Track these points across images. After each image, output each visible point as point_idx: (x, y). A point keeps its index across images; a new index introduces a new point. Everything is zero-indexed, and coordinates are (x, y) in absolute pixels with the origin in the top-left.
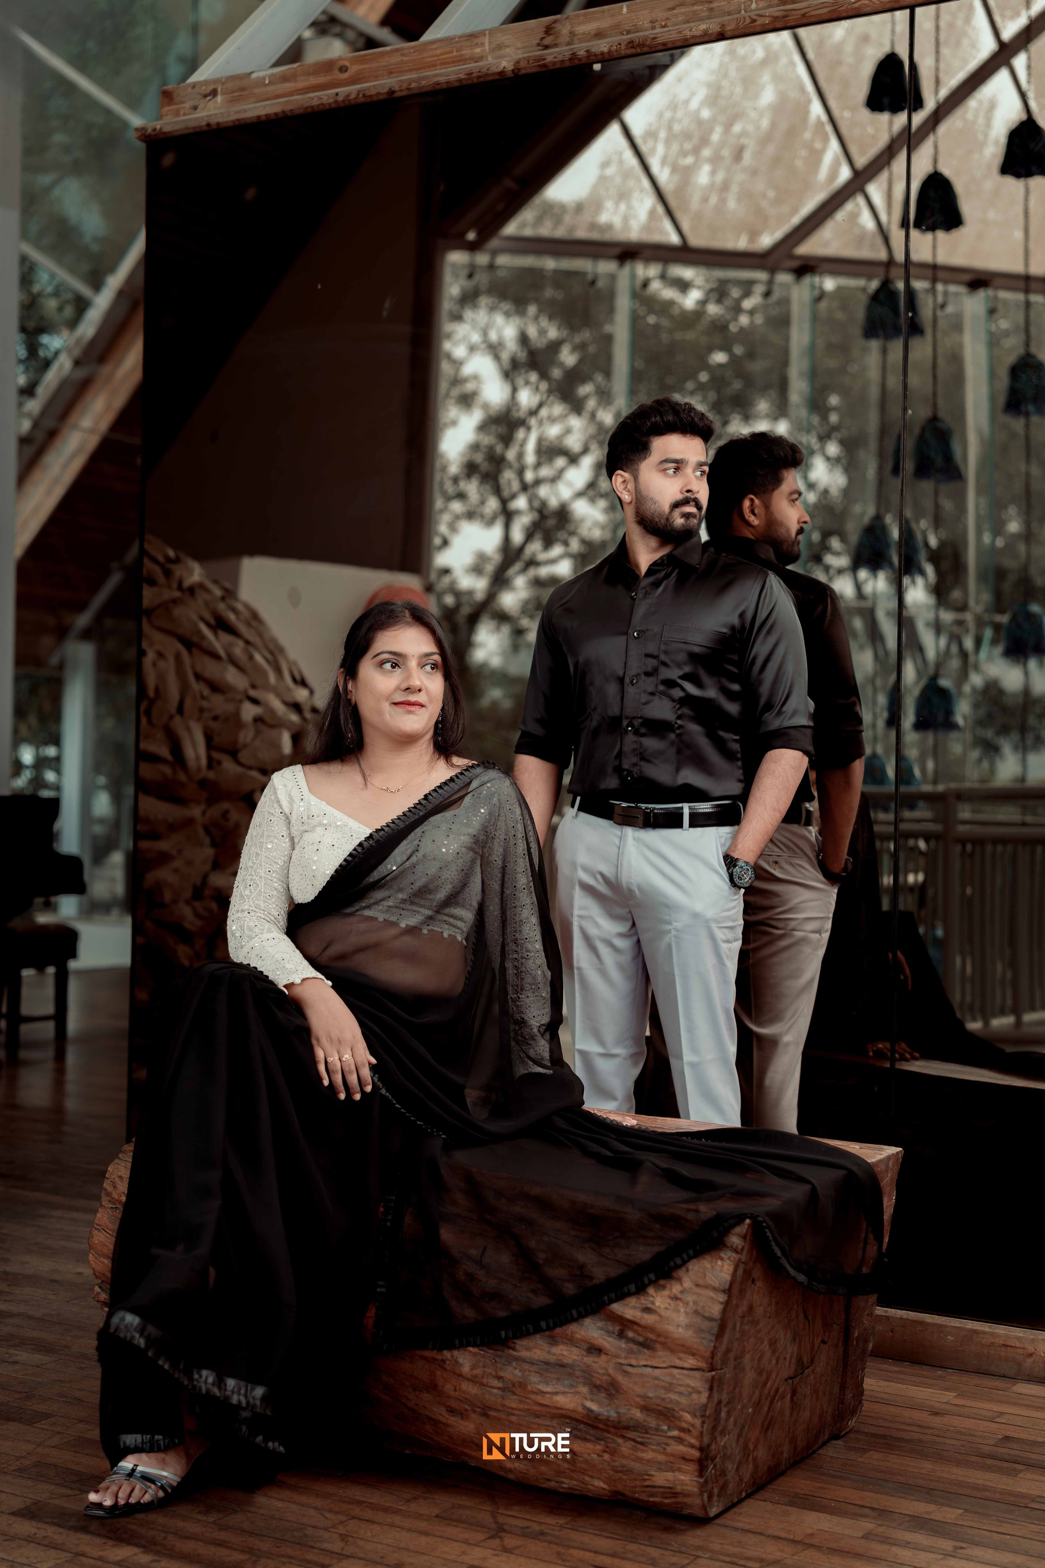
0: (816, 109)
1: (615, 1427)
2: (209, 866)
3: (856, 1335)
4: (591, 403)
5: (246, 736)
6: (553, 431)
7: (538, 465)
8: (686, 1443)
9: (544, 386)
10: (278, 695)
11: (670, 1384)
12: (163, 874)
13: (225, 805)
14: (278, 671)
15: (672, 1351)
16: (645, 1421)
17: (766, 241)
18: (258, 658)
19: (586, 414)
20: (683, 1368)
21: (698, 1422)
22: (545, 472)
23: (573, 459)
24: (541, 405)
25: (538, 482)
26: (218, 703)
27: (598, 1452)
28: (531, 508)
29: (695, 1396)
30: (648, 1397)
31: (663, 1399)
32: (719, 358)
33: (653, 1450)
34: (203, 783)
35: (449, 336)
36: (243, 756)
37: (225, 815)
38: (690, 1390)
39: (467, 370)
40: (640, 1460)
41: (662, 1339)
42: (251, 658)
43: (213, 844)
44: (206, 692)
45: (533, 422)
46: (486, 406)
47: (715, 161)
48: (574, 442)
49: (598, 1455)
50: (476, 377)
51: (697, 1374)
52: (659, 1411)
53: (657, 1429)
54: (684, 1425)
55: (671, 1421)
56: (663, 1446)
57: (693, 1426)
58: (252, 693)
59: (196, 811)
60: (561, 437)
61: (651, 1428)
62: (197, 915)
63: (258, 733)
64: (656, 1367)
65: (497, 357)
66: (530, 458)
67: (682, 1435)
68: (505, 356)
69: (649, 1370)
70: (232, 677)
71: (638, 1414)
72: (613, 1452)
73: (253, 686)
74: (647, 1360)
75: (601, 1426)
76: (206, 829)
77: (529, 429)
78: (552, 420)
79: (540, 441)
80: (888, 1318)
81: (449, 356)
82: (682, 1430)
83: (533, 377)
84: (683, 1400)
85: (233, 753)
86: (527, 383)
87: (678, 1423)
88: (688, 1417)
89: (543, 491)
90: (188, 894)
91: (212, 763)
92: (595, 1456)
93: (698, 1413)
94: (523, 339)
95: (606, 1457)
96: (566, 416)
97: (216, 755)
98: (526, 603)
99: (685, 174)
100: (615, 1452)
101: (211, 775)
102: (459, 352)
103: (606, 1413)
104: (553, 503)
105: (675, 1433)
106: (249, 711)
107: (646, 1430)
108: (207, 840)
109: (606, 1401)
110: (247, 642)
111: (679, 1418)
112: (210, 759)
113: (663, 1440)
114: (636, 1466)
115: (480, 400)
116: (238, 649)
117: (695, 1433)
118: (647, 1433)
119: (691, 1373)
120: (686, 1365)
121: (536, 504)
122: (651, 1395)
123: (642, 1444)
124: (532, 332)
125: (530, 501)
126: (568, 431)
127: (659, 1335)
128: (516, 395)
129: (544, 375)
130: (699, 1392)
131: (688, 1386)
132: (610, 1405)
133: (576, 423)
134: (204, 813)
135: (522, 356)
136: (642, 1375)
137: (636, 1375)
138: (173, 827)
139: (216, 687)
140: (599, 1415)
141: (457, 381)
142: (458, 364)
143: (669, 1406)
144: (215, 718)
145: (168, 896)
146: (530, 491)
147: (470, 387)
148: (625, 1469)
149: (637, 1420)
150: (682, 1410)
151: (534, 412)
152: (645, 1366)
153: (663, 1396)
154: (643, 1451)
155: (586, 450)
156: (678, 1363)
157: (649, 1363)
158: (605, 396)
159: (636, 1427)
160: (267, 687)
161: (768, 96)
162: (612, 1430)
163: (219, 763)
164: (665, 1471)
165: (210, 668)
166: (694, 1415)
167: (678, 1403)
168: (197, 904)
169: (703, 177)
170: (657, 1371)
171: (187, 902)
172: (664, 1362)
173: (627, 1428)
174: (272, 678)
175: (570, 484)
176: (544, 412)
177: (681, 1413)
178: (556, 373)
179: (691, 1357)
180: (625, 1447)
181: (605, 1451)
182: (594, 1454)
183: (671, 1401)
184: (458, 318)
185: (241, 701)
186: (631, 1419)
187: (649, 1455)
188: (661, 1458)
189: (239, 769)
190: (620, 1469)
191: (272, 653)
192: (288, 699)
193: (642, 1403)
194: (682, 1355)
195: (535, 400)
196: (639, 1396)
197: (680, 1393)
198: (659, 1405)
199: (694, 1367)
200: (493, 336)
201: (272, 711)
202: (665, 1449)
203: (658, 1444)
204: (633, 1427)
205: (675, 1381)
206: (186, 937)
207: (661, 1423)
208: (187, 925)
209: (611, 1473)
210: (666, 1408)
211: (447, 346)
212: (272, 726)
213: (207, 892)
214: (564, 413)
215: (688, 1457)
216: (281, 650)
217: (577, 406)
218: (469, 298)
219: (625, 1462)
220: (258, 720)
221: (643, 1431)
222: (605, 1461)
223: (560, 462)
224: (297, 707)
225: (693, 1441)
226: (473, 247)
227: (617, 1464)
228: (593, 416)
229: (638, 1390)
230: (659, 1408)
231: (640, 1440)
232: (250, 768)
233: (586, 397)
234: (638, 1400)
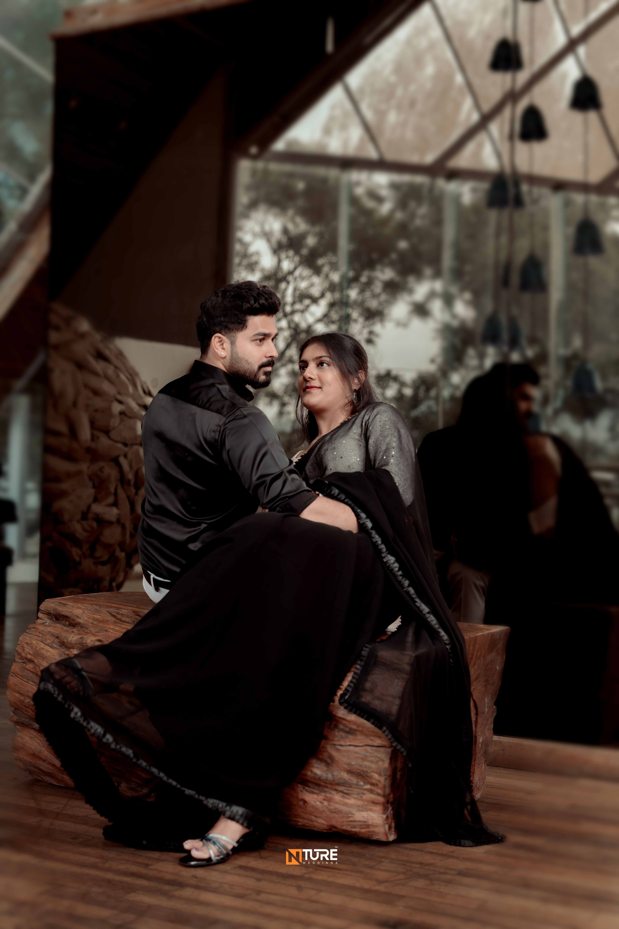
0: (459, 79)
1: (331, 784)
2: (91, 500)
3: (481, 741)
4: (326, 269)
5: (115, 422)
6: (303, 285)
7: (293, 304)
8: (375, 792)
9: (297, 259)
10: (134, 400)
11: (366, 756)
12: (64, 504)
13: (102, 464)
14: (135, 385)
15: (366, 735)
16: (350, 780)
17: (429, 158)
18: (122, 376)
19: (322, 276)
20: (373, 746)
21: (382, 779)
22: (298, 306)
23: (315, 300)
24: (295, 269)
25: (293, 312)
26: (98, 402)
27: (320, 800)
28: (289, 327)
29: (380, 763)
30: (351, 765)
31: (361, 766)
32: (403, 245)
33: (355, 798)
34: (88, 450)
35: (240, 229)
36: (113, 434)
37: (101, 469)
38: (377, 759)
39: (252, 249)
40: (346, 805)
41: (360, 729)
42: (118, 376)
43: (94, 487)
44: (91, 395)
45: (290, 278)
46: (263, 270)
47: (399, 108)
48: (315, 291)
49: (321, 802)
50: (257, 253)
51: (382, 749)
52: (358, 773)
53: (357, 785)
54: (374, 781)
55: (366, 779)
56: (361, 795)
57: (379, 781)
58: (119, 397)
59: (84, 467)
60: (307, 288)
61: (353, 784)
62: (85, 530)
63: (122, 420)
64: (357, 746)
65: (269, 240)
66: (289, 298)
67: (373, 788)
68: (274, 240)
69: (352, 748)
70: (106, 387)
71: (345, 776)
72: (329, 800)
73: (119, 393)
74: (351, 742)
75: (322, 784)
76: (91, 478)
77: (288, 283)
78: (302, 278)
79: (295, 290)
80: (500, 742)
81: (240, 241)
82: (372, 784)
83: (291, 253)
84: (373, 766)
85: (107, 432)
86: (287, 257)
87: (370, 780)
88: (376, 776)
89: (297, 318)
90: (79, 516)
91: (93, 438)
92: (318, 803)
93: (382, 773)
94: (285, 231)
95: (326, 803)
96: (310, 276)
97: (97, 433)
98: (287, 387)
99: (381, 115)
100: (331, 800)
101: (93, 445)
102: (247, 238)
103: (325, 775)
104: (303, 325)
105: (368, 787)
106: (117, 408)
107: (351, 786)
108: (90, 484)
109: (325, 768)
110: (116, 367)
111: (371, 777)
112: (93, 436)
113: (360, 791)
114: (344, 809)
115: (259, 267)
116: (110, 371)
117: (380, 785)
118: (351, 787)
119: (379, 749)
120: (375, 744)
121: (292, 325)
122: (353, 763)
123: (347, 794)
124: (291, 227)
125: (289, 323)
126: (312, 285)
127: (358, 726)
128: (281, 264)
129: (297, 252)
130: (383, 761)
131: (376, 757)
132: (328, 770)
133: (316, 280)
134: (89, 468)
135: (284, 240)
136: (348, 751)
137: (344, 751)
138: (69, 475)
139: (96, 393)
140: (321, 776)
141: (245, 255)
142: (246, 245)
143: (365, 769)
144: (96, 411)
145: (66, 517)
146: (289, 317)
147: (254, 259)
148: (337, 810)
149: (344, 779)
150: (373, 772)
151: (291, 273)
152: (350, 745)
153: (361, 764)
154: (348, 799)
155: (323, 295)
156: (370, 743)
157: (352, 743)
158: (334, 266)
159: (344, 783)
160: (128, 394)
161: (430, 70)
162: (329, 786)
163: (98, 438)
164: (362, 811)
165: (94, 382)
166: (380, 775)
167: (370, 767)
168: (84, 523)
169: (392, 117)
170: (357, 748)
171: (78, 521)
172: (361, 742)
173: (338, 784)
174: (131, 389)
175: (312, 314)
176: (297, 273)
177: (372, 774)
178: (305, 252)
179: (378, 739)
180: (337, 797)
181: (325, 800)
182: (318, 801)
183: (366, 767)
184: (246, 216)
185: (112, 401)
186: (341, 778)
187: (351, 801)
188: (359, 803)
189: (110, 442)
190: (334, 810)
191: (131, 375)
192: (140, 402)
193: (348, 768)
194: (372, 738)
195: (292, 267)
196: (346, 764)
197: (372, 762)
198: (358, 769)
199: (380, 745)
200: (267, 228)
201: (131, 409)
202: (362, 797)
203: (358, 794)
204: (342, 783)
205: (368, 754)
206: (77, 542)
207: (359, 780)
208: (78, 535)
209: (328, 813)
210: (363, 771)
211: (239, 234)
212: (130, 418)
213: (90, 516)
214: (310, 274)
215: (376, 801)
216: (137, 374)
217: (317, 271)
218: (253, 205)
219: (337, 806)
220: (122, 413)
221: (348, 786)
222: (325, 806)
223: (307, 302)
224: (145, 407)
225: (379, 791)
226: (255, 157)
227: (332, 807)
228: (327, 276)
229: (345, 760)
230: (358, 771)
231: (346, 791)
232: (117, 442)
233: (323, 266)
234: (345, 766)
